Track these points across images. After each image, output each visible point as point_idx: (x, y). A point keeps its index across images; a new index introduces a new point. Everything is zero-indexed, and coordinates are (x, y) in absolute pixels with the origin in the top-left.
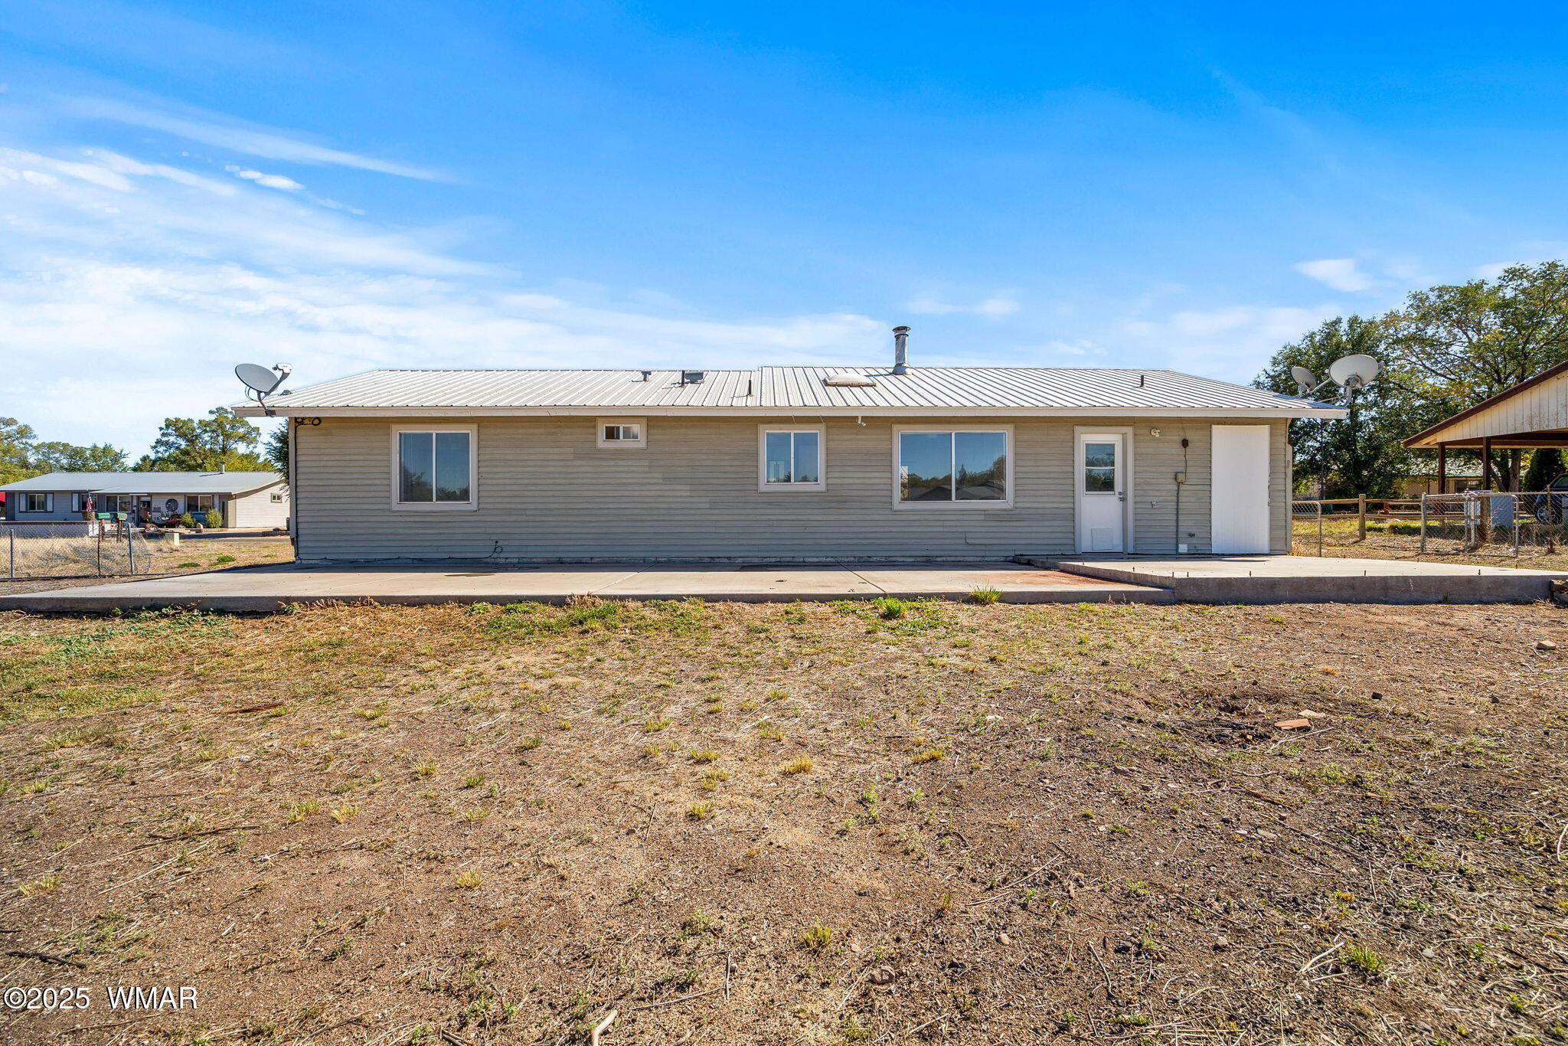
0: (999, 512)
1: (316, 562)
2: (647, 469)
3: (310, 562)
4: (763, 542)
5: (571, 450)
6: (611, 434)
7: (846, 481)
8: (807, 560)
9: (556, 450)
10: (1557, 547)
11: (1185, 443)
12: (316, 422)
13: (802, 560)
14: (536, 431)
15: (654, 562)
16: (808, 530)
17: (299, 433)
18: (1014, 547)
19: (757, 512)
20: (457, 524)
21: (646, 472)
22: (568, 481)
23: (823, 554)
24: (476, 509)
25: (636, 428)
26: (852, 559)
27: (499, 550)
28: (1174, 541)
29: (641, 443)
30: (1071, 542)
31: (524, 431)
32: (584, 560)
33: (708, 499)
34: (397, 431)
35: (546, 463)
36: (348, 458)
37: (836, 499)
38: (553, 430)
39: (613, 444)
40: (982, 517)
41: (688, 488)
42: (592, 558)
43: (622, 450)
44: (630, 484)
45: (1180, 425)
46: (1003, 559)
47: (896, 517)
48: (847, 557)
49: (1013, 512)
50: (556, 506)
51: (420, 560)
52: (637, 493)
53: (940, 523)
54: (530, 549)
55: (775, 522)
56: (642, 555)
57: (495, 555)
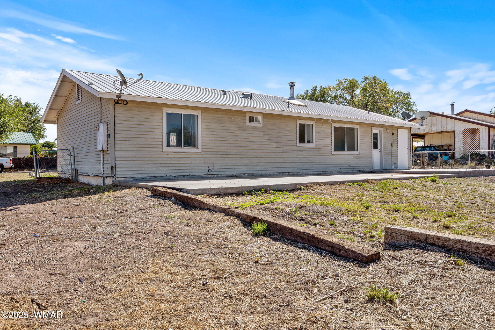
0: (356, 155)
1: (124, 179)
2: (263, 136)
3: (121, 179)
4: (298, 166)
5: (237, 126)
6: (252, 120)
7: (320, 143)
8: (310, 173)
9: (232, 126)
10: (444, 167)
11: (393, 134)
12: (125, 103)
13: (308, 173)
14: (224, 116)
15: (265, 175)
16: (311, 161)
17: (116, 108)
18: (360, 167)
19: (297, 154)
20: (192, 159)
21: (262, 137)
22: (236, 140)
23: (314, 171)
24: (200, 151)
25: (260, 118)
26: (322, 172)
27: (210, 171)
28: (391, 165)
29: (261, 125)
30: (371, 165)
31: (219, 116)
32: (241, 175)
33: (282, 149)
34: (166, 111)
35: (228, 131)
36: (141, 123)
37: (318, 150)
38: (231, 116)
39: (252, 124)
40: (352, 157)
41: (276, 144)
42: (244, 174)
43: (255, 127)
44: (258, 142)
45: (392, 128)
46: (357, 171)
47: (332, 157)
48: (320, 172)
49: (359, 155)
50: (232, 151)
51: (175, 176)
52: (260, 146)
53: (343, 159)
54: (222, 170)
55: (301, 158)
56: (261, 172)
57: (209, 173)
